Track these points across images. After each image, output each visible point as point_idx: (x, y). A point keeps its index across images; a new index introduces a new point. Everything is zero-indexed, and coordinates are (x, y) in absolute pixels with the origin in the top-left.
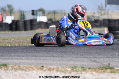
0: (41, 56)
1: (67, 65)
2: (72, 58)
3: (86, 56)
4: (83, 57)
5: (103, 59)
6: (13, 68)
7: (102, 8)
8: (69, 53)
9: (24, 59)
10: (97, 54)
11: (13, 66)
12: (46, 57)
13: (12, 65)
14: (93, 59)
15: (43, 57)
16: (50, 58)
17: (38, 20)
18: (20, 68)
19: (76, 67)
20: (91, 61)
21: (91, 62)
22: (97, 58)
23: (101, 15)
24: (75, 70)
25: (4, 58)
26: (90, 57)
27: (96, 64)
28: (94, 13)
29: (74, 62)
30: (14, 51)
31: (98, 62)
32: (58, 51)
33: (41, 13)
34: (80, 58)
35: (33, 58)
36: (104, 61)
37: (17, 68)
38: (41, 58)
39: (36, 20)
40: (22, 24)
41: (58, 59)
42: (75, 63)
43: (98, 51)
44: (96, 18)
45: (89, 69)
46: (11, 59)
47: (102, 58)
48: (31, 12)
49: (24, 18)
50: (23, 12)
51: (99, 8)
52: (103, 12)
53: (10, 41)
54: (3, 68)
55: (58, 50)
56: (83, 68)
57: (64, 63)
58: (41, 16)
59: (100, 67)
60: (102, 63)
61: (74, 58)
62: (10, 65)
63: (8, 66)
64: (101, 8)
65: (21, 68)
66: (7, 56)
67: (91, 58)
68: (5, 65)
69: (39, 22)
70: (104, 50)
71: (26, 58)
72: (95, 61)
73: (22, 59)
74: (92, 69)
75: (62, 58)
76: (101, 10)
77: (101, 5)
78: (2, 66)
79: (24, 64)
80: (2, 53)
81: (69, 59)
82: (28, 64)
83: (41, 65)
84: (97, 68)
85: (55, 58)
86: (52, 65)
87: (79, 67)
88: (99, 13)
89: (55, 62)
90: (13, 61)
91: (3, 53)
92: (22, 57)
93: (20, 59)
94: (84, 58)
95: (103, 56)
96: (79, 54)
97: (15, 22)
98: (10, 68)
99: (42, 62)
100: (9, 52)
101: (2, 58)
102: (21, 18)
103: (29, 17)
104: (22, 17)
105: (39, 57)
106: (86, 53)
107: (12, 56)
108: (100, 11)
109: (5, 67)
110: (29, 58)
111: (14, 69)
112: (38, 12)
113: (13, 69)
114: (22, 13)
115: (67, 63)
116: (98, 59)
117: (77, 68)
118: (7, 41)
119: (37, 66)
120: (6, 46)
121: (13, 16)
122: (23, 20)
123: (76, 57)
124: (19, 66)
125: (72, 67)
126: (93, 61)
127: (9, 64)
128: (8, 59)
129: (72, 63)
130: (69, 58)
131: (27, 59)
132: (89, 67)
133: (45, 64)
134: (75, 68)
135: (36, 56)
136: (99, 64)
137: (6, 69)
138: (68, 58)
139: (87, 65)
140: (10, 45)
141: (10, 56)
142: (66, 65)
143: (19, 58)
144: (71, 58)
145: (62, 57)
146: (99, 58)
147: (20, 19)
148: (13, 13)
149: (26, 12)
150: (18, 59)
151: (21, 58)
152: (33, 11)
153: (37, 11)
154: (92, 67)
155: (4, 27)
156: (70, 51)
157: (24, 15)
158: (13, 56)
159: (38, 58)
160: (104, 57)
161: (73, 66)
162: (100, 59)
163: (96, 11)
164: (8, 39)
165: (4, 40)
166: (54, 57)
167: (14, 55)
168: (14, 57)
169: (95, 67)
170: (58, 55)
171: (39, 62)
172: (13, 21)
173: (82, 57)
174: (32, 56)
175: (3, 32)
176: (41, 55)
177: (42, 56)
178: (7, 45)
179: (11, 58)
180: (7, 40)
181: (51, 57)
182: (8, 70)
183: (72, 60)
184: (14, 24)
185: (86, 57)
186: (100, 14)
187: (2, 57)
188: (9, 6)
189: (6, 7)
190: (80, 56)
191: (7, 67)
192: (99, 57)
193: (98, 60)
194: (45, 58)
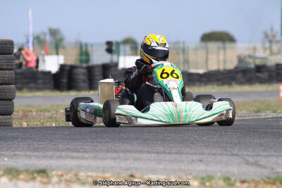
0: (128, 151)
1: (191, 174)
2: (201, 157)
3: (234, 152)
4: (229, 153)
5: (274, 159)
6: (62, 178)
7: (274, 36)
8: (194, 144)
9: (87, 158)
10: (261, 146)
11: (62, 175)
12: (141, 152)
13: (60, 173)
14: (251, 160)
15: (134, 154)
16: (149, 155)
17: (121, 66)
18: (78, 179)
19: (210, 178)
20: (247, 163)
21: (246, 166)
22: (260, 155)
23: (272, 54)
24: (207, 184)
25: (40, 154)
26: (245, 153)
27: (258, 170)
28: (255, 49)
29: (207, 165)
30: (65, 139)
31: (264, 167)
32: (169, 140)
33: (128, 48)
34: (219, 157)
35: (109, 155)
36: (278, 164)
37: (72, 180)
38: (129, 155)
39: (116, 65)
40: (84, 74)
41: (168, 157)
42: (209, 168)
43: (263, 141)
44: (258, 62)
45: (243, 182)
46: (58, 157)
47: (273, 155)
48: (105, 47)
49: (88, 61)
50: (86, 45)
51: (267, 36)
52: (275, 48)
53: (55, 115)
54: (39, 178)
55: (168, 136)
56: (227, 179)
57: (182, 167)
58: (129, 55)
59: (268, 178)
60: (272, 169)
61: (205, 156)
62: (54, 173)
63: (50, 175)
64: (270, 38)
65: (81, 178)
66: (47, 151)
67: (247, 158)
68: (42, 172)
69: (123, 69)
70: (278, 139)
71: (93, 155)
72: (256, 164)
73: (83, 158)
74: (249, 182)
75: (177, 157)
76: (271, 42)
77: (272, 30)
78: (35, 175)
79: (88, 168)
80: (35, 143)
81: (195, 159)
82: (97, 169)
83: (129, 173)
84: (262, 182)
85: (162, 156)
86: (154, 171)
87: (219, 178)
88: (265, 49)
89: (161, 166)
90: (61, 162)
91: (39, 143)
92: (83, 152)
93: (78, 158)
94: (230, 155)
95: (276, 152)
96: (218, 147)
97: (68, 68)
98: (55, 179)
99: (131, 166)
100: (52, 140)
101: (35, 156)
102: (81, 61)
103: (99, 57)
104: (84, 58)
105: (123, 152)
106: (236, 144)
107: (59, 151)
108: (267, 45)
109: (42, 176)
110: (100, 155)
111: (64, 182)
112: (122, 47)
113: (60, 181)
114: (84, 48)
115: (190, 168)
116: (264, 159)
117: (213, 181)
118: (48, 114)
119: (118, 174)
120: (45, 125)
121: (62, 54)
122: (85, 65)
123: (210, 154)
124: (76, 175)
125: (203, 179)
126: (252, 164)
127: (53, 170)
128: (51, 157)
129: (201, 167)
130: (194, 156)
131: (95, 158)
132: (243, 178)
133: (136, 169)
134: (208, 181)
135: (116, 152)
136: (266, 172)
137: (45, 180)
138: (191, 157)
139: (236, 173)
140: (54, 125)
141: (54, 150)
142: (188, 172)
143: (75, 154)
144: (198, 156)
145: (177, 153)
146: (267, 156)
147: (78, 63)
148: (64, 48)
149: (92, 45)
150: (73, 158)
151: (81, 154)
152: (109, 44)
153: (118, 44)
154: (248, 178)
155: (40, 81)
156: (197, 141)
157: (87, 54)
158: (63, 151)
159: (122, 155)
160: (277, 154)
161: (204, 175)
162: (269, 159)
163: (259, 45)
164: (51, 110)
165: (41, 111)
166: (158, 153)
167: (64, 147)
168: (63, 154)
169: (257, 179)
170: (169, 148)
171: (123, 164)
172: (62, 67)
173: (226, 155)
174: (108, 151)
175: (38, 94)
176: (128, 147)
177: (132, 152)
178: (48, 124)
179: (58, 154)
180: (49, 112)
181: (153, 152)
182: (49, 183)
183: (201, 161)
184: (66, 73)
185: (234, 155)
186: (268, 52)
187: (35, 154)
188: (53, 33)
189: (45, 34)
190: (219, 151)
191: (47, 177)
192: (266, 154)
193: (263, 161)
194: (137, 155)
